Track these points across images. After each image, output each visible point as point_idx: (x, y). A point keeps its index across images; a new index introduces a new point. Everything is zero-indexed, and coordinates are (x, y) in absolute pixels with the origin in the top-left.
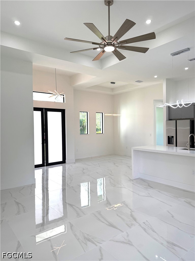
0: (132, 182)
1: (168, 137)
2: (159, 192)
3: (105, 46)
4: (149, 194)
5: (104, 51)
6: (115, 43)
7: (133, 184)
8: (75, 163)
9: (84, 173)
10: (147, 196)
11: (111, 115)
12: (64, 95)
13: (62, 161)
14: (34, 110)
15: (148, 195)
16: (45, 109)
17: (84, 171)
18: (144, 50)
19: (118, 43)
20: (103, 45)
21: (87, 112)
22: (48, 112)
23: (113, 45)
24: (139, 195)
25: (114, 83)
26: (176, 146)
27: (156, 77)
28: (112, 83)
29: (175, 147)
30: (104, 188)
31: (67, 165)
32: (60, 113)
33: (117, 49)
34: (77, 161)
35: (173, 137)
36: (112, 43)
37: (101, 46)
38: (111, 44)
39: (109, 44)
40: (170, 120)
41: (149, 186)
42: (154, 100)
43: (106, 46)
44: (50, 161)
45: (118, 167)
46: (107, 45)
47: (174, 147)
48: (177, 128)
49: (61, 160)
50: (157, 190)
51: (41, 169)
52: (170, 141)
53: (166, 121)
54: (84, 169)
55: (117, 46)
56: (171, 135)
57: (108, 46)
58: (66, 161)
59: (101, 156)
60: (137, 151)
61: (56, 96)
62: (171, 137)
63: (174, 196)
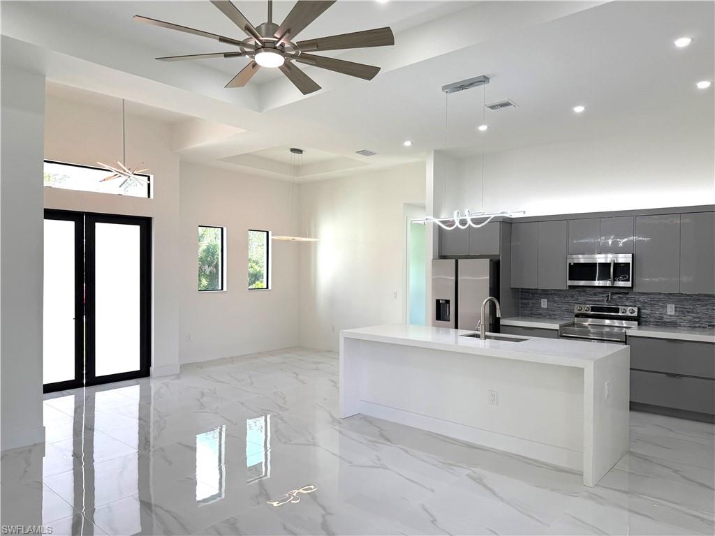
0: (337, 428)
1: (438, 301)
2: (406, 451)
3: (257, 50)
4: (379, 460)
5: (255, 65)
6: (287, 45)
7: (340, 432)
8: (178, 376)
9: (202, 406)
10: (374, 465)
11: (290, 238)
12: (149, 178)
13: (139, 369)
14: (46, 217)
15: (377, 462)
16: (89, 215)
17: (205, 399)
18: (368, 72)
19: (295, 48)
20: (250, 46)
21: (222, 229)
22: (98, 225)
23: (281, 51)
24: (351, 463)
25: (300, 151)
26: (456, 327)
27: (408, 143)
28: (293, 150)
29: (453, 330)
30: (268, 446)
31: (154, 383)
32: (135, 230)
33: (293, 61)
34: (186, 368)
35: (448, 302)
36: (278, 45)
37: (247, 50)
38: (275, 48)
39: (267, 45)
40: (443, 257)
41: (382, 436)
42: (404, 204)
43: (261, 52)
44: (100, 371)
45: (304, 383)
46: (263, 47)
47: (451, 330)
48: (459, 278)
49: (135, 366)
50: (401, 447)
51: (71, 394)
52: (441, 311)
53: (433, 259)
54: (203, 394)
55: (293, 53)
56: (443, 297)
57: (266, 51)
58: (152, 369)
59: (259, 353)
60: (354, 342)
61: (123, 178)
62: (444, 302)
63: (444, 463)
